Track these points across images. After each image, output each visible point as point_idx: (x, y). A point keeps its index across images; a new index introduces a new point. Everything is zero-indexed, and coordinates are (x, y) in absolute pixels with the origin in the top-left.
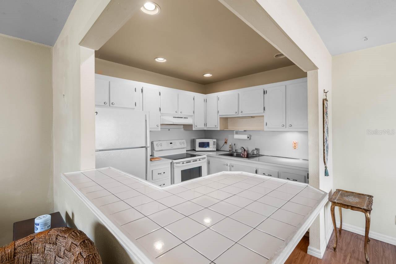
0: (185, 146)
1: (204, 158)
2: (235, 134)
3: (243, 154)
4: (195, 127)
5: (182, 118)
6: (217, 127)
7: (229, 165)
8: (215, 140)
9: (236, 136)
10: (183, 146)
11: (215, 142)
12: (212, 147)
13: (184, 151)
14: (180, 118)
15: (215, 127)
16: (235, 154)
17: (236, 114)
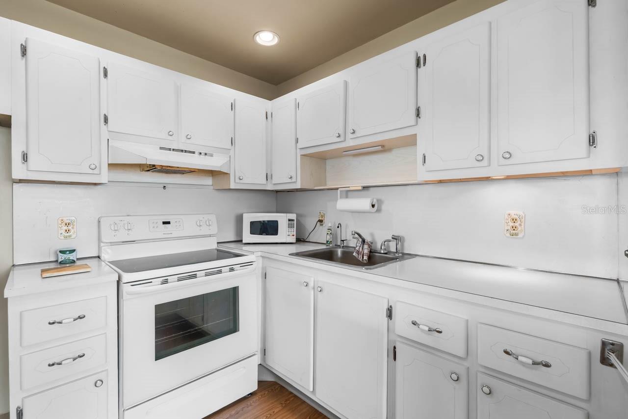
0: (214, 230)
1: (250, 263)
2: (341, 198)
3: (358, 252)
4: (238, 180)
5: (194, 153)
6: (294, 180)
7: (311, 284)
8: (293, 216)
9: (343, 204)
10: (205, 231)
11: (293, 220)
12: (285, 233)
13: (211, 245)
14: (186, 151)
15: (290, 181)
16: (339, 252)
17: (338, 140)
